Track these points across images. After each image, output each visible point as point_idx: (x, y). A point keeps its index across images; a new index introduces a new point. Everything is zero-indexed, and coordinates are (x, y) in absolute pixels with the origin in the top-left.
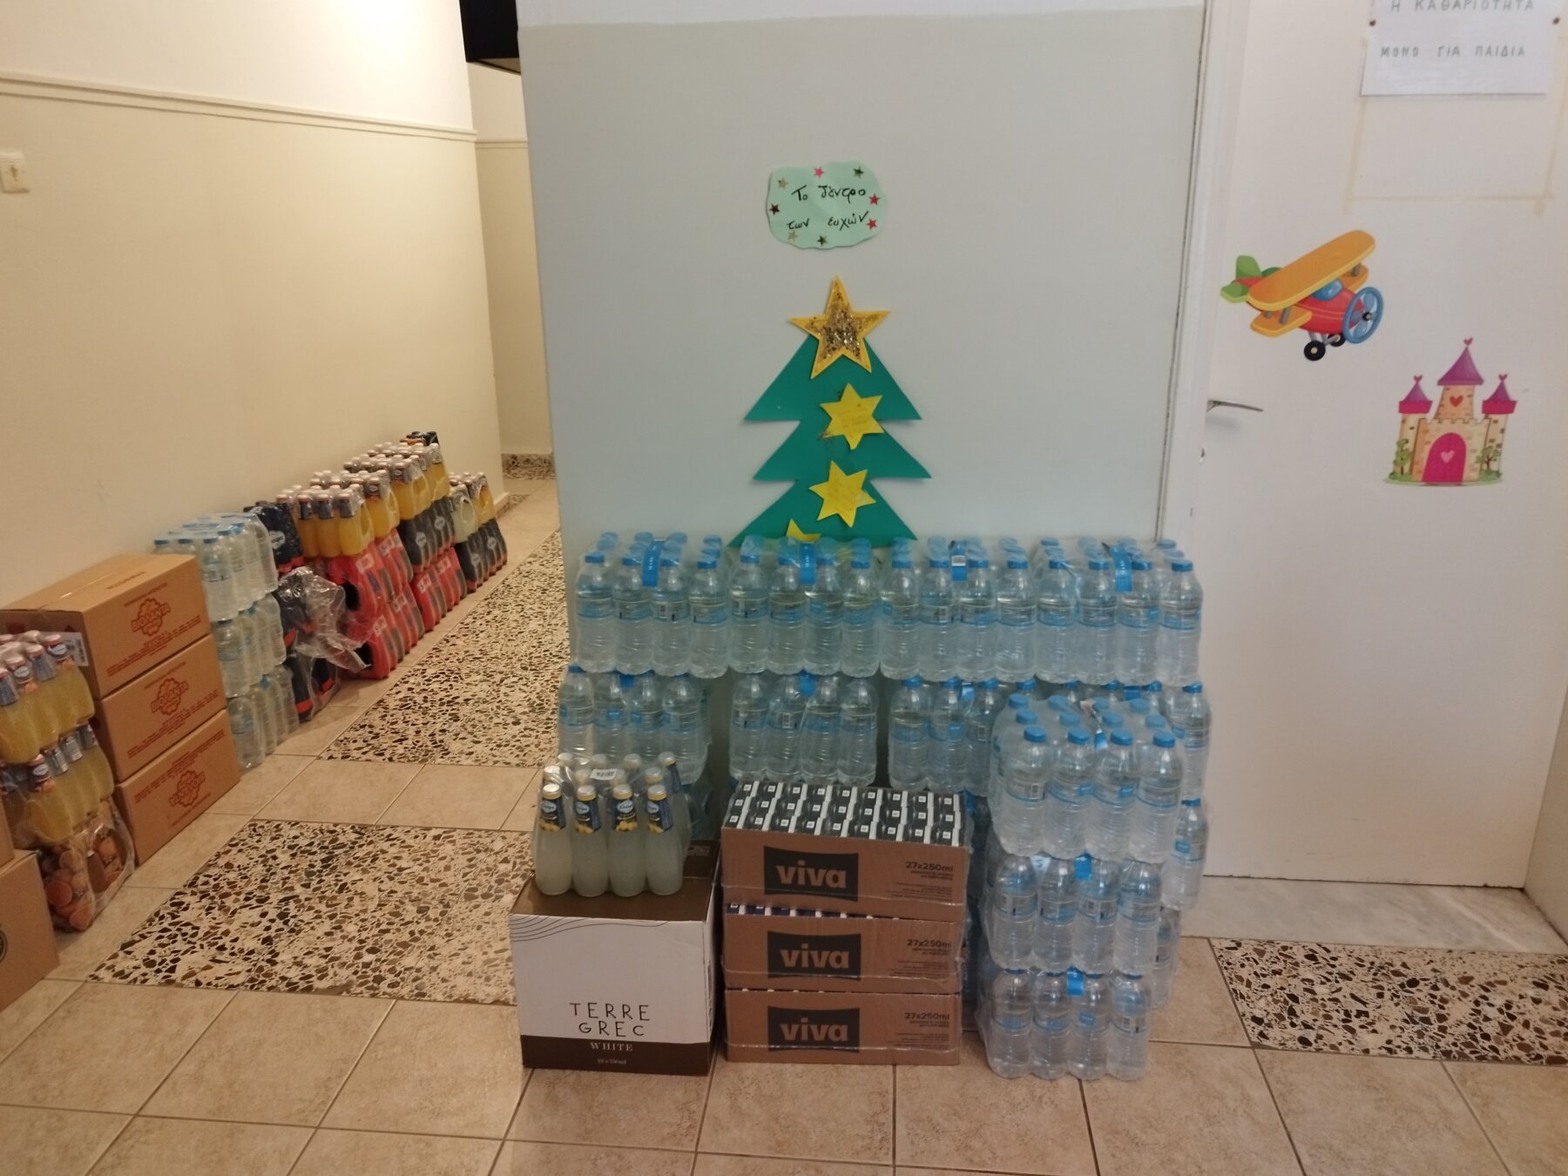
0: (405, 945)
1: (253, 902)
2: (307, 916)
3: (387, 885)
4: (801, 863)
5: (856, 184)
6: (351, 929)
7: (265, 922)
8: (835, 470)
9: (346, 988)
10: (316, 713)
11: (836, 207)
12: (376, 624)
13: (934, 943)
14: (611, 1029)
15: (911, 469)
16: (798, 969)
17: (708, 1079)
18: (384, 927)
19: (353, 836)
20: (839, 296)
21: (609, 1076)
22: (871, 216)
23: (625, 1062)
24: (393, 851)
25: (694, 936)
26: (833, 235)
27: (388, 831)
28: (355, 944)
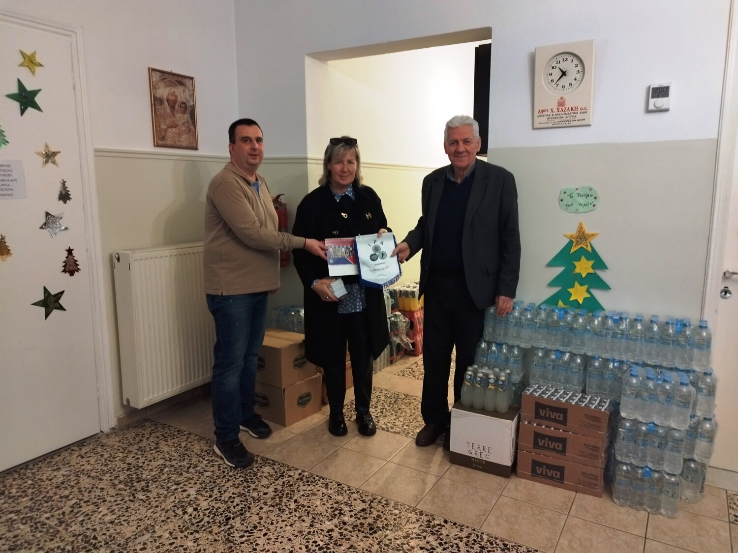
0: (417, 427)
1: (373, 407)
2: (389, 414)
3: (413, 411)
4: (548, 409)
5: (590, 193)
6: (401, 419)
7: (376, 412)
8: (577, 284)
9: (399, 433)
10: (395, 362)
11: (582, 200)
12: (418, 336)
13: (593, 446)
14: (478, 454)
15: (604, 286)
16: (543, 447)
17: (509, 480)
18: (411, 421)
19: (404, 397)
20: (581, 228)
21: (477, 471)
22: (594, 203)
23: (482, 467)
24: (416, 403)
25: (509, 426)
26: (581, 209)
27: (415, 397)
28: (402, 423)
